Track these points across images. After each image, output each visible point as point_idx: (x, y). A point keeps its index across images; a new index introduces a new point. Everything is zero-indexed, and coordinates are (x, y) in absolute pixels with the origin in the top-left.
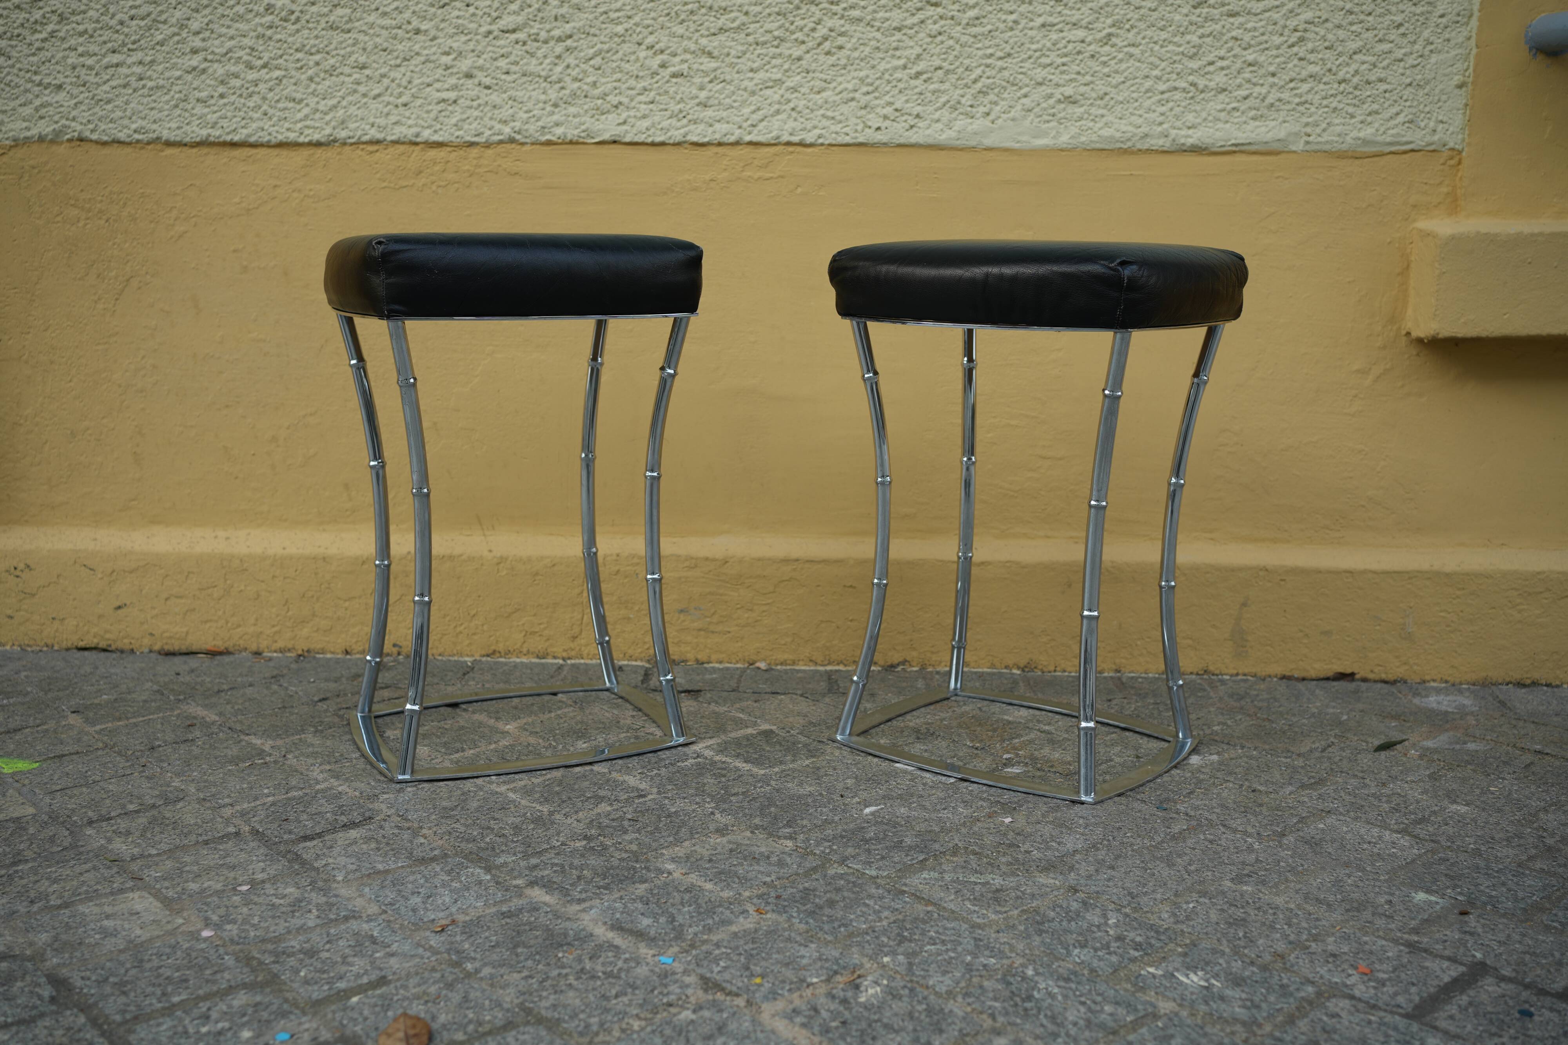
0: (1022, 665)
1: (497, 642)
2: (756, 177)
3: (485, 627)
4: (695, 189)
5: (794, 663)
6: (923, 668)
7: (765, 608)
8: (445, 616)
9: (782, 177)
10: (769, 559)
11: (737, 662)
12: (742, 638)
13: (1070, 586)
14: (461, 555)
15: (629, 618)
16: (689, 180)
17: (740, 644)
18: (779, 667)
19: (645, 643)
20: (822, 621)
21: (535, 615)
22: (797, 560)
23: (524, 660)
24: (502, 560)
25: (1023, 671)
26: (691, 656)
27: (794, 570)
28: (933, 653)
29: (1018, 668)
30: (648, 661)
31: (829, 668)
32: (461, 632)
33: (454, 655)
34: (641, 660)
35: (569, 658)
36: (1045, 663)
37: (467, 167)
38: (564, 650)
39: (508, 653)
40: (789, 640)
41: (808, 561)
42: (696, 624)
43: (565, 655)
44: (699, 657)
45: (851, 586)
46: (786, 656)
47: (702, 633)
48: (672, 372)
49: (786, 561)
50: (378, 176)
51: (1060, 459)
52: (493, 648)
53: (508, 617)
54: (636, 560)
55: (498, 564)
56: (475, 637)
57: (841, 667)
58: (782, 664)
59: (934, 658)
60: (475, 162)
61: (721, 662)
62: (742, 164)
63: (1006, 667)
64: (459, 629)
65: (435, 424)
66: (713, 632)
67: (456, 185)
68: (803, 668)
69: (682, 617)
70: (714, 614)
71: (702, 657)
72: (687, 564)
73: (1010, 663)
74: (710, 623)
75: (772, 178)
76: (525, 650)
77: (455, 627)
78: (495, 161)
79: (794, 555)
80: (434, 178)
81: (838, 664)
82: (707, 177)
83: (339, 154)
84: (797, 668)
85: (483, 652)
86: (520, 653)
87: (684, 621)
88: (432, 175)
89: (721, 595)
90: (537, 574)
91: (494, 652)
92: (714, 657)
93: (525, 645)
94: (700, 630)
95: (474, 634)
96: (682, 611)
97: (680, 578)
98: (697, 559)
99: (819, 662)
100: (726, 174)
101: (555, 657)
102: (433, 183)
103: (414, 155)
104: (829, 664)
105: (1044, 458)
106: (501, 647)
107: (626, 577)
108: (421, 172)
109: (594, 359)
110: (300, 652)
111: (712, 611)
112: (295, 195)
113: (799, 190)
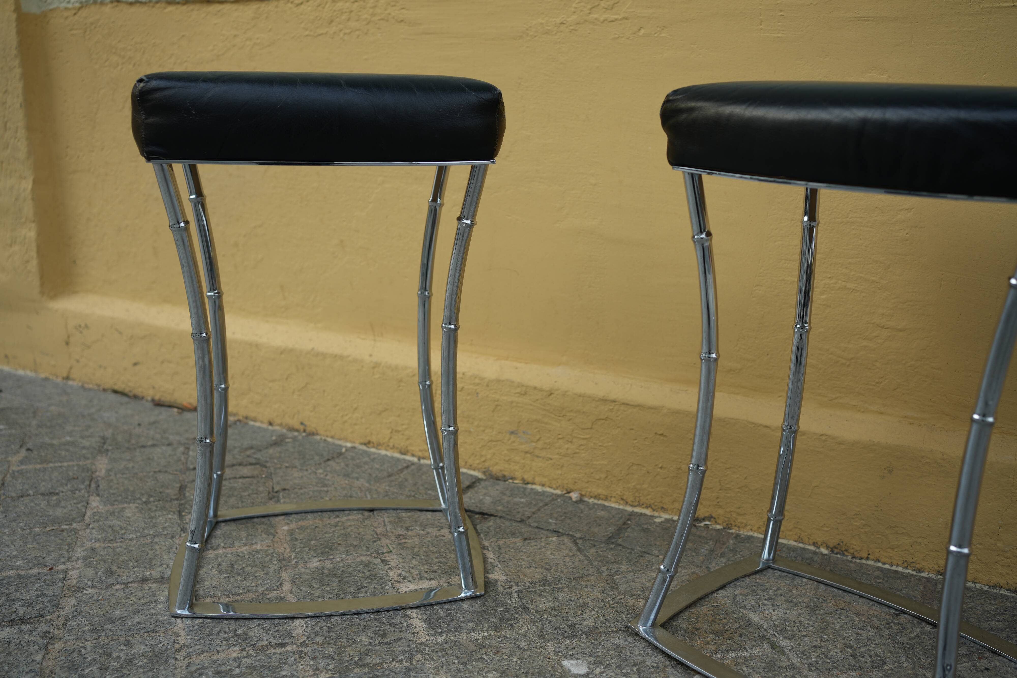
0: (831, 545)
1: (372, 434)
2: (602, 19)
3: (363, 420)
4: (547, 33)
5: (606, 498)
6: (728, 527)
7: (583, 442)
8: (336, 406)
9: (626, 18)
10: (589, 397)
11: (557, 488)
12: (562, 467)
13: (891, 472)
14: (348, 356)
15: (470, 432)
16: (542, 24)
17: (559, 472)
18: (591, 500)
19: (482, 456)
20: (633, 464)
21: (399, 416)
22: (614, 401)
23: (389, 453)
24: (376, 365)
25: (832, 551)
26: (518, 474)
27: (611, 410)
28: (739, 514)
29: (827, 547)
30: (484, 473)
31: (637, 510)
32: (346, 421)
33: (340, 439)
34: (479, 470)
35: (424, 458)
36: (857, 548)
37: (365, 16)
38: (420, 451)
39: (378, 445)
40: (603, 476)
41: (623, 404)
42: (523, 447)
43: (420, 454)
44: (526, 477)
45: (662, 435)
46: (600, 491)
47: (528, 455)
48: (469, 222)
49: (604, 400)
50: (302, 25)
51: (901, 330)
52: (369, 438)
53: (380, 414)
54: (477, 381)
55: (374, 368)
56: (357, 427)
57: (648, 512)
58: (595, 497)
59: (740, 519)
60: (371, 10)
61: (543, 485)
62: (589, 7)
63: (814, 544)
64: (346, 418)
65: (342, 241)
66: (538, 457)
67: (357, 33)
68: (613, 505)
69: (513, 438)
70: (539, 440)
71: (528, 477)
72: (518, 390)
73: (819, 540)
74: (535, 448)
75: (616, 19)
76: (391, 445)
77: (342, 416)
78: (386, 10)
79: (613, 396)
80: (341, 26)
81: (647, 507)
82: (558, 21)
83: (277, 7)
84: (607, 504)
85: (362, 441)
86: (387, 448)
87: (514, 442)
88: (340, 23)
89: (546, 423)
90: (401, 381)
91: (369, 442)
92: (537, 480)
93: (392, 441)
94: (526, 452)
95: (355, 424)
96: (512, 433)
97: (512, 402)
98: (527, 387)
99: (630, 500)
100: (574, 17)
101: (413, 455)
102: (341, 30)
103: (327, 6)
104: (639, 505)
105: (882, 327)
106: (374, 439)
107: (469, 394)
108: (332, 21)
109: (434, 200)
110: (241, 418)
111: (538, 437)
112: (248, 43)
113: (642, 31)
